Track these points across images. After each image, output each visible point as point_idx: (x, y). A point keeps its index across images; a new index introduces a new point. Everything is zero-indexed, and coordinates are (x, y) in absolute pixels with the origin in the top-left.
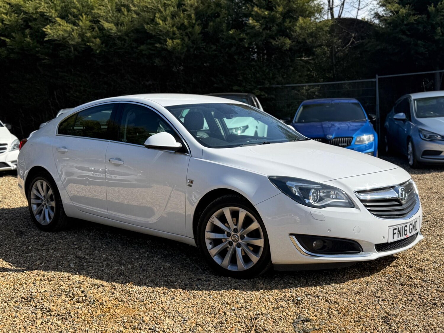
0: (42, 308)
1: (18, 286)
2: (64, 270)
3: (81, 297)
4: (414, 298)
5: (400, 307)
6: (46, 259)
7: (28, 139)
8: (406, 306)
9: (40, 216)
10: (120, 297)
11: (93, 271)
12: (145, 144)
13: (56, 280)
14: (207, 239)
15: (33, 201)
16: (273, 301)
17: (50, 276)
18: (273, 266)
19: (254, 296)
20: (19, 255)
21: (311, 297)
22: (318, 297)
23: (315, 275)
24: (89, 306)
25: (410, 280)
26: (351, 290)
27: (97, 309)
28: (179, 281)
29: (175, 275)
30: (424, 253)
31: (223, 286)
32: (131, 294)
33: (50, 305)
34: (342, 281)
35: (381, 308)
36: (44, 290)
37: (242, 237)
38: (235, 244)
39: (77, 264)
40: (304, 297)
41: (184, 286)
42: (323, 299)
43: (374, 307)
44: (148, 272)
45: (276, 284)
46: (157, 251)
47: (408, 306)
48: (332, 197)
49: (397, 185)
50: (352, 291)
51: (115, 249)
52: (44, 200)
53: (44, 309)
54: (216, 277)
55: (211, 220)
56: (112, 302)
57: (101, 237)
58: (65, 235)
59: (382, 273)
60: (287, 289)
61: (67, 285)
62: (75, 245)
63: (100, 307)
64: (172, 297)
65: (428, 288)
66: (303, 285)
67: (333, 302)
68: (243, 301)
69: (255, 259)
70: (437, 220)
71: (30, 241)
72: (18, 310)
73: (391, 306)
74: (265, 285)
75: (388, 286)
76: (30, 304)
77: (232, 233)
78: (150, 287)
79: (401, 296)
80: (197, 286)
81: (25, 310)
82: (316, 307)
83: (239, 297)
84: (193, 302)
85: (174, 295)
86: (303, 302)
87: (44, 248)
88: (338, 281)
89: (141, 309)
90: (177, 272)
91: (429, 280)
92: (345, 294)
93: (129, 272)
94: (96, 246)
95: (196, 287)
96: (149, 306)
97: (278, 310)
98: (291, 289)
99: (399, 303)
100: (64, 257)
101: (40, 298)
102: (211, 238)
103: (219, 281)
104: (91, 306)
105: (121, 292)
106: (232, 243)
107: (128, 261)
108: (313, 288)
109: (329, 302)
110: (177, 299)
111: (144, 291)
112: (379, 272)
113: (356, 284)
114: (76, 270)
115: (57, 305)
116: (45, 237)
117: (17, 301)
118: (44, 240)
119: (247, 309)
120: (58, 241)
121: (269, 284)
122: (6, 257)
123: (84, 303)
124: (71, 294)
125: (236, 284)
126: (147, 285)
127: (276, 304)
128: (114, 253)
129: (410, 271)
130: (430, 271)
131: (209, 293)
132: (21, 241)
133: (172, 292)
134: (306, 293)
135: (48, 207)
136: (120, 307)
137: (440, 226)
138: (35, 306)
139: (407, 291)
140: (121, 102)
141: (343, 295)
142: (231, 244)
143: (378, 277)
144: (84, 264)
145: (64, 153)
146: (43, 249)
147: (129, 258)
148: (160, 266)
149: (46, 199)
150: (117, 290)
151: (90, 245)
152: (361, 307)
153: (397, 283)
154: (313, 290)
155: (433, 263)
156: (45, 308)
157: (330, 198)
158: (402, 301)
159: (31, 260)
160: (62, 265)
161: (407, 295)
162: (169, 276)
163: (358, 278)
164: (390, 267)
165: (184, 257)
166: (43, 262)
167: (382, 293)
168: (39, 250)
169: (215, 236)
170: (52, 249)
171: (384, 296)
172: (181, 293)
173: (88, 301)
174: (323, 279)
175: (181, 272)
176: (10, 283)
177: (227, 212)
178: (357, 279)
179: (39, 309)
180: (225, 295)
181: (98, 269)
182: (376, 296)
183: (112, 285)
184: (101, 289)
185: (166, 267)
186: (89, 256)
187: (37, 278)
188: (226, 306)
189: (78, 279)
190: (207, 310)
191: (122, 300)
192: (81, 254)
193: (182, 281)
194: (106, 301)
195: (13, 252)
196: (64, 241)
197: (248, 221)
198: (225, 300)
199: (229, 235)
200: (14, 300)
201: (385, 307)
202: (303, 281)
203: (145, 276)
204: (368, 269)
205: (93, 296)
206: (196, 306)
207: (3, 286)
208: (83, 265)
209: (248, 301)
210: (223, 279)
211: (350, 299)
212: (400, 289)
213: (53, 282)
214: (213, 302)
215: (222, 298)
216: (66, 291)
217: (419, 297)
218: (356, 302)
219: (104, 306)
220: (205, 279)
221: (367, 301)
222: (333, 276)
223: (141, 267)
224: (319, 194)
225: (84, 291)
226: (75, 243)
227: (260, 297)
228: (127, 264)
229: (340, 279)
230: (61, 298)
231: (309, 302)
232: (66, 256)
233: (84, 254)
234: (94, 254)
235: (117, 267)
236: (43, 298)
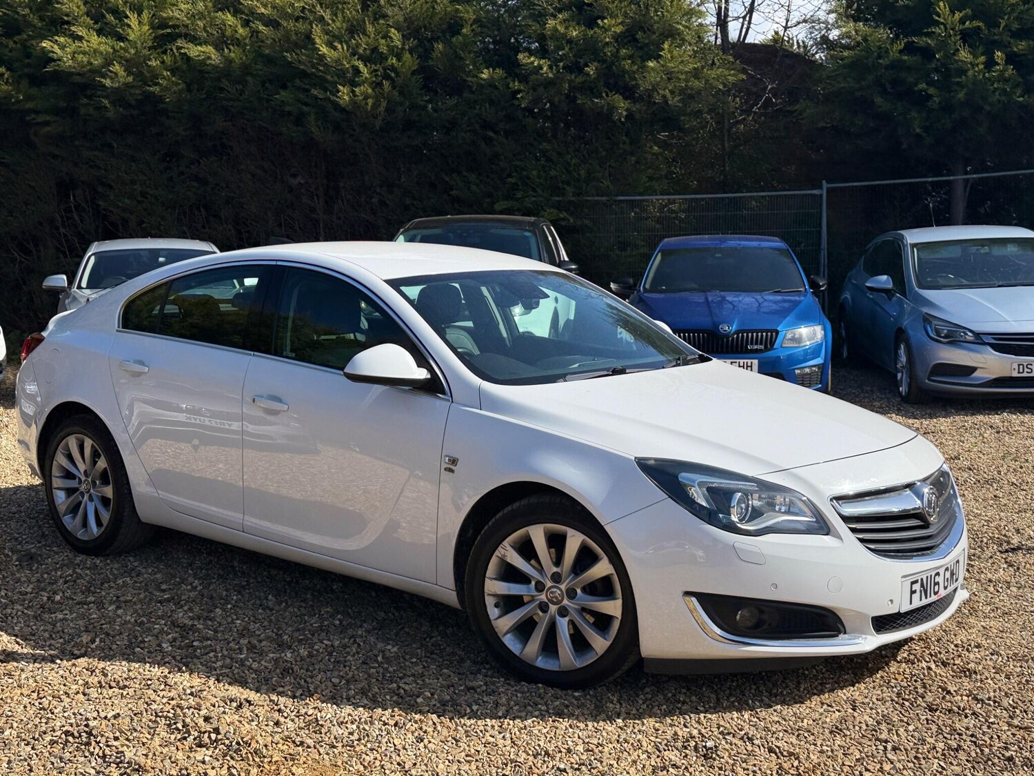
0: (118, 760)
1: (50, 702)
2: (149, 658)
3: (205, 732)
4: (962, 743)
5: (935, 767)
6: (101, 628)
7: (44, 334)
8: (945, 762)
9: (74, 518)
10: (298, 735)
11: (219, 664)
12: (346, 370)
13: (137, 686)
14: (489, 595)
15: (57, 482)
16: (650, 749)
17: (119, 673)
18: (641, 660)
19: (604, 734)
20: (35, 617)
21: (735, 741)
22: (750, 740)
23: (733, 682)
24: (228, 758)
25: (948, 697)
26: (820, 722)
27: (250, 765)
28: (426, 693)
29: (413, 675)
30: (966, 628)
31: (530, 708)
32: (322, 726)
33: (138, 754)
34: (797, 697)
35: (894, 768)
36: (114, 713)
37: (571, 594)
38: (553, 608)
39: (178, 643)
40: (719, 739)
41: (438, 705)
42: (763, 745)
43: (878, 766)
44: (347, 668)
45: (648, 703)
46: (360, 613)
47: (951, 763)
48: (780, 509)
49: (919, 481)
50: (825, 726)
51: (261, 605)
52: (85, 481)
53: (126, 765)
54: (508, 684)
55: (499, 552)
56: (280, 746)
57: (221, 572)
58: (136, 564)
59: (882, 677)
60: (675, 718)
61: (165, 700)
62: (164, 591)
63: (254, 760)
64: (416, 734)
65: (990, 718)
66: (710, 707)
67: (785, 753)
68: (580, 748)
69: (600, 644)
70: (982, 541)
71: (56, 582)
72: (63, 764)
73: (914, 763)
74: (624, 705)
75: (901, 712)
76: (89, 750)
77: (549, 584)
78: (361, 709)
79: (932, 737)
80: (470, 706)
81: (80, 766)
82: (750, 767)
83: (569, 737)
84: (467, 748)
85: (421, 729)
86: (719, 752)
87: (91, 599)
88: (788, 699)
89: (351, 766)
90: (415, 668)
91: (989, 699)
92: (809, 731)
93: (305, 667)
94: (215, 595)
95: (468, 711)
96: (368, 758)
97: (665, 772)
98: (684, 718)
99: (930, 756)
100: (142, 623)
101: (111, 736)
102: (499, 593)
103: (519, 695)
104: (232, 758)
105: (297, 719)
106: (547, 607)
107: (297, 638)
108: (735, 715)
109: (776, 754)
110: (430, 742)
111: (350, 718)
112: (874, 676)
113: (828, 706)
114: (178, 658)
115: (154, 754)
116: (88, 569)
117: (56, 742)
118: (87, 578)
119: (594, 768)
120: (120, 582)
121: (633, 702)
122: (6, 622)
123: (215, 748)
124: (180, 726)
125: (557, 703)
126: (354, 701)
127: (658, 757)
128: (260, 617)
129: (945, 675)
130: (986, 674)
131: (501, 727)
132: (34, 579)
133: (416, 722)
134: (721, 729)
135: (94, 498)
136: (301, 762)
137: (991, 557)
138: (101, 754)
139: (944, 725)
140: (279, 263)
141: (806, 735)
142: (544, 607)
143: (874, 688)
144: (195, 644)
145: (139, 374)
146: (90, 603)
147: (298, 630)
148: (376, 652)
149: (90, 480)
150: (285, 714)
151: (200, 591)
152: (850, 766)
153: (920, 705)
154: (736, 720)
155: (992, 654)
156: (126, 761)
157: (775, 511)
158: (937, 752)
159: (66, 631)
160: (142, 645)
161: (946, 735)
162: (401, 678)
163: (832, 690)
164: (898, 662)
165: (424, 629)
166: (96, 636)
167: (890, 731)
168: (78, 603)
169: (509, 590)
170: (111, 604)
171: (895, 738)
172: (434, 723)
173: (224, 744)
174: (753, 691)
175: (424, 667)
176: (29, 692)
177: (538, 534)
178: (829, 692)
179: (112, 765)
180: (536, 732)
181: (232, 659)
182: (877, 739)
183: (271, 701)
184: (246, 711)
185: (388, 654)
186: (201, 621)
187: (90, 680)
188: (544, 761)
189: (189, 685)
190: (503, 769)
191: (302, 743)
192: (183, 617)
193: (432, 694)
194: (266, 746)
195: (20, 608)
196: (135, 582)
197: (586, 558)
198: (539, 745)
199: (540, 587)
200: (48, 738)
201: (902, 767)
202: (709, 697)
203: (343, 677)
204: (849, 666)
205: (235, 730)
206: (477, 760)
207: (12, 700)
208: (193, 646)
209: (594, 747)
210: (526, 689)
211: (821, 745)
212: (927, 720)
213: (131, 691)
214: (513, 750)
215: (531, 739)
216: (166, 717)
217: (971, 741)
218: (836, 753)
219: (264, 757)
220: (484, 688)
221: (861, 752)
222: (775, 685)
223: (330, 654)
224: (750, 502)
225: (211, 718)
226: (164, 587)
227: (619, 736)
228: (296, 643)
229: (792, 693)
230: (158, 734)
231: (733, 753)
232: (149, 621)
233: (189, 617)
234: (214, 617)
235: (273, 653)
236: (118, 734)
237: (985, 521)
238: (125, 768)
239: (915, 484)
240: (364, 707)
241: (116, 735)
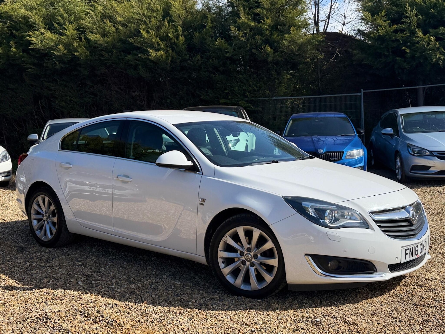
0: (60, 329)
1: (30, 306)
2: (73, 288)
3: (97, 317)
4: (430, 318)
5: (418, 328)
6: (52, 276)
7: (28, 153)
8: (423, 327)
9: (41, 232)
10: (137, 318)
11: (103, 290)
12: (157, 162)
13: (68, 299)
14: (220, 258)
15: (33, 216)
16: (291, 322)
17: (60, 294)
18: (287, 285)
19: (271, 316)
20: (24, 273)
21: (329, 318)
22: (336, 318)
23: (327, 295)
24: (107, 327)
25: (423, 300)
26: (367, 311)
27: (117, 330)
28: (193, 300)
29: (187, 294)
30: (430, 272)
31: (238, 306)
32: (148, 314)
33: (68, 326)
34: (356, 301)
35: (400, 329)
36: (58, 310)
37: (256, 256)
38: (248, 263)
39: (85, 282)
40: (322, 318)
41: (198, 305)
42: (341, 320)
43: (393, 328)
44: (159, 291)
45: (290, 304)
46: (164, 269)
47: (425, 327)
48: (347, 217)
49: (408, 206)
50: (369, 312)
51: (121, 266)
52: (45, 215)
53: (63, 331)
54: (229, 297)
55: (224, 239)
56: (130, 322)
57: (104, 254)
58: (67, 251)
60: (302, 310)
61: (80, 305)
62: (79, 261)
63: (118, 328)
64: (189, 317)
65: (442, 308)
66: (318, 305)
67: (351, 323)
68: (261, 322)
69: (269, 278)
71: (33, 258)
72: (36, 331)
73: (409, 327)
74: (280, 305)
75: (402, 306)
76: (47, 325)
77: (246, 252)
78: (165, 307)
79: (416, 316)
80: (212, 306)
81: (43, 331)
82: (336, 329)
83: (256, 318)
84: (211, 323)
85: (191, 315)
86: (322, 323)
87: (48, 265)
88: (352, 301)
89: (161, 330)
90: (188, 291)
91: (441, 300)
92: (362, 314)
93: (140, 291)
94: (101, 263)
95: (211, 307)
96: (168, 327)
97: (298, 331)
98: (306, 310)
99: (416, 324)
100: (70, 274)
101: (57, 319)
102: (224, 257)
103: (233, 301)
104: (109, 327)
105: (137, 312)
106: (245, 262)
107: (137, 279)
108: (329, 308)
109: (347, 324)
110: (195, 320)
111: (160, 311)
112: (390, 292)
113: (370, 304)
114: (86, 288)
115: (75, 326)
116: (47, 253)
117: (33, 322)
118: (46, 257)
119: (267, 330)
120: (61, 258)
121: (283, 303)
122: (12, 275)
123: (102, 323)
124: (86, 314)
125: (250, 304)
126: (162, 304)
127: (295, 325)
128: (121, 271)
129: (421, 291)
130: (440, 290)
131: (226, 314)
132: (23, 257)
133: (189, 312)
134: (323, 314)
135: (49, 222)
136: (139, 328)
138: (52, 326)
139: (422, 311)
140: (127, 119)
141: (360, 316)
142: (244, 263)
143: (390, 297)
144: (93, 282)
145: (68, 168)
146: (48, 266)
147: (137, 276)
148: (171, 284)
149: (47, 215)
150: (132, 310)
151: (95, 261)
152: (380, 328)
153: (410, 303)
154: (329, 310)
155: (442, 282)
156: (63, 329)
157: (344, 218)
158: (419, 322)
159: (37, 278)
160: (70, 283)
161: (422, 315)
162: (182, 295)
163: (371, 298)
164: (400, 286)
165: (192, 275)
166: (50, 279)
167: (397, 314)
168: (42, 267)
169: (229, 255)
170: (57, 266)
171: (400, 317)
172: (197, 313)
173: (105, 322)
174: (337, 298)
175: (192, 290)
176: (21, 302)
177: (240, 231)
178: (370, 298)
179: (57, 331)
180: (242, 316)
181: (109, 288)
182: (392, 317)
183: (126, 304)
184: (115, 309)
185: (176, 285)
186: (95, 273)
187: (48, 297)
188: (245, 327)
189: (90, 298)
190: (227, 331)
191: (139, 321)
192: (87, 271)
193: (196, 301)
194: (124, 322)
195: (17, 269)
196: (67, 258)
197: (262, 241)
198: (243, 321)
199: (242, 254)
200: (29, 320)
201: (403, 329)
202: (317, 301)
203: (157, 295)
204: (379, 288)
205: (110, 316)
206: (215, 327)
207: (14, 305)
208: (92, 283)
209: (267, 321)
210: (236, 299)
211: (367, 320)
212: (414, 309)
213: (65, 301)
214: (231, 323)
215: (239, 319)
216: (80, 311)
217: (434, 317)
218: (374, 323)
219: (123, 327)
220: (218, 298)
221: (385, 323)
222: (346, 296)
223: (151, 285)
224: (334, 215)
225: (100, 311)
226: (79, 259)
227: (278, 317)
228: (136, 281)
229: (354, 299)
230: (77, 318)
231: (328, 323)
232: (73, 273)
233: (90, 271)
234: (101, 271)
235: (127, 285)
236: (59, 318)
237: (437, 229)
238: (62, 332)
239: (406, 207)
240: (166, 306)
241: (59, 319)
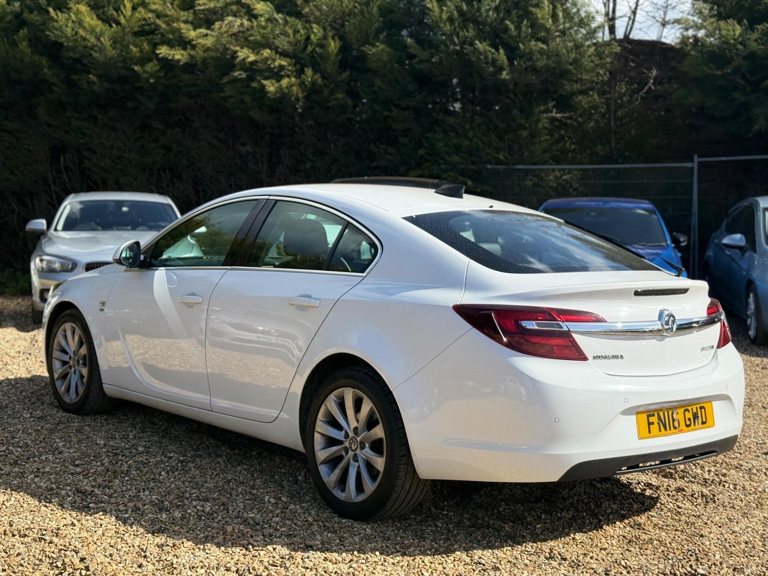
3: (78, 569)
30: (749, 517)
32: (175, 568)
39: (77, 504)
59: (663, 551)
62: (77, 466)
100: (52, 489)
105: (157, 564)
107: (176, 504)
111: (201, 564)
116: (21, 447)
120: (44, 458)
124: (59, 564)
144: (91, 505)
150: (149, 560)
151: (106, 467)
170: (32, 472)
181: (117, 517)
183: (140, 549)
192: (86, 485)
196: (57, 458)
205: (102, 568)
208: (89, 507)
213: (28, 538)
216: (50, 557)
223: (200, 518)
225: (85, 559)
226: (77, 462)
228: (174, 508)
230: (40, 570)
232: (58, 488)
233: (92, 485)
234: (112, 486)
235: (153, 514)
236: (6, 567)
240: (216, 557)
241: (4, 568)
